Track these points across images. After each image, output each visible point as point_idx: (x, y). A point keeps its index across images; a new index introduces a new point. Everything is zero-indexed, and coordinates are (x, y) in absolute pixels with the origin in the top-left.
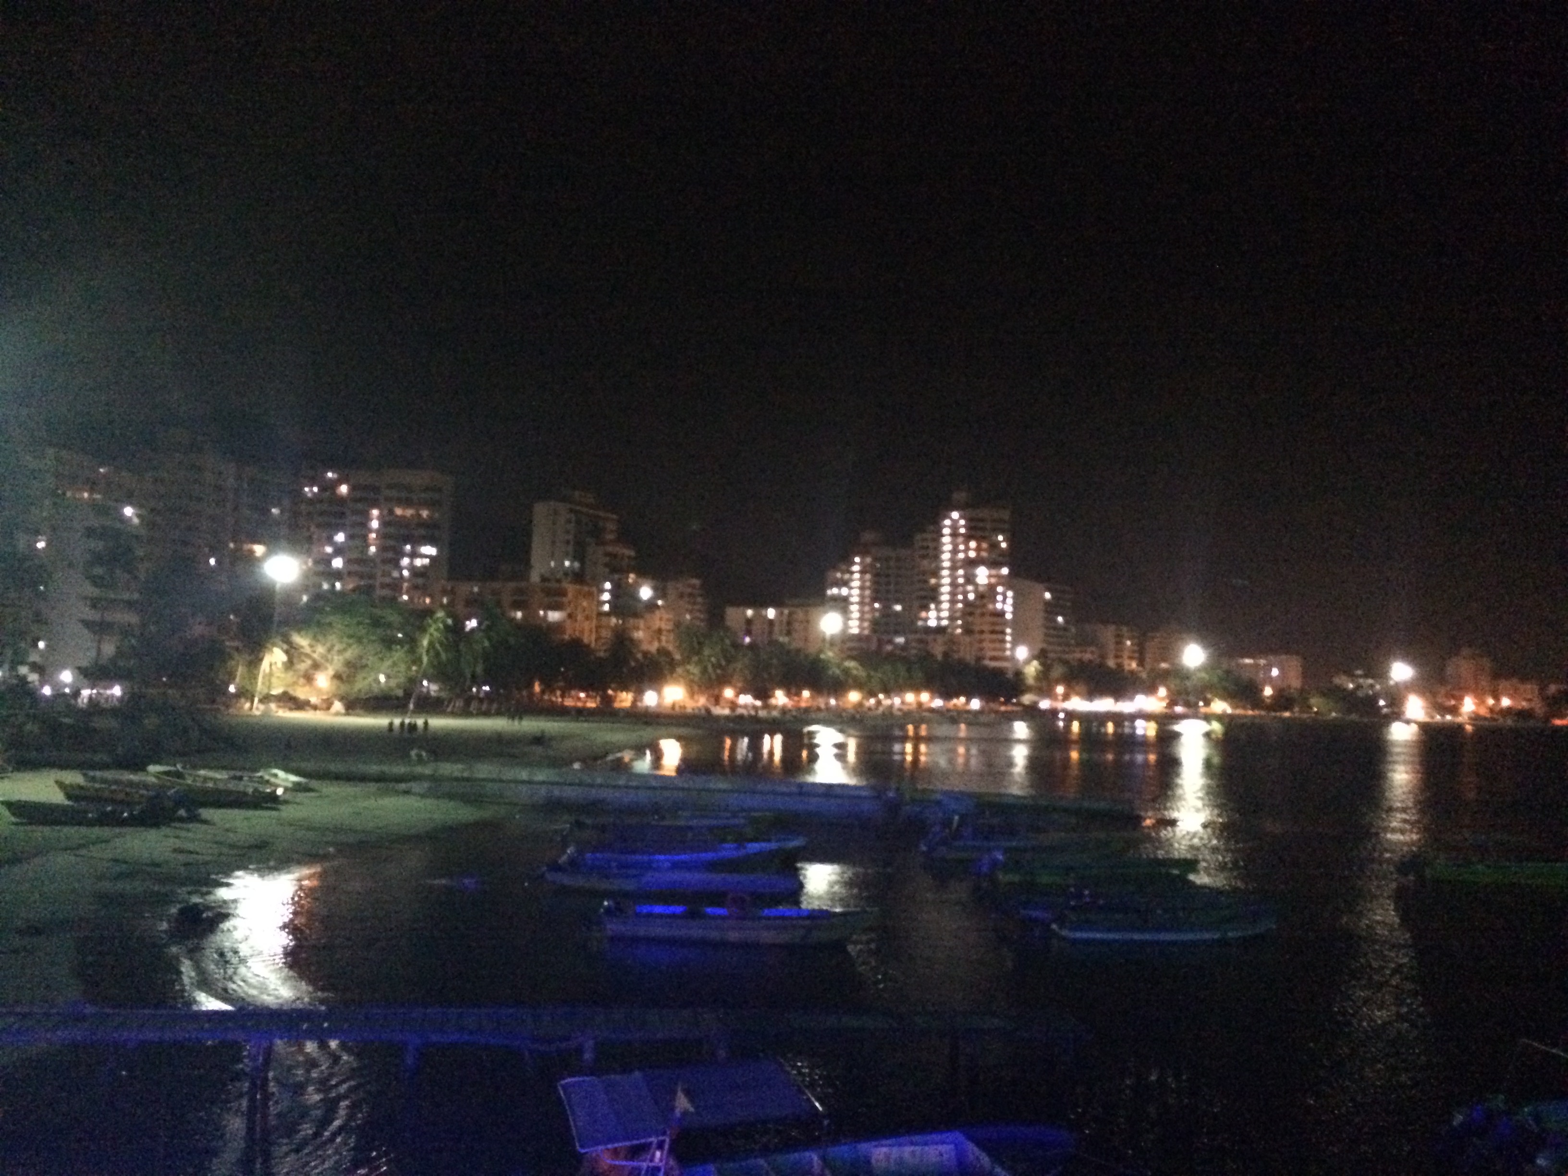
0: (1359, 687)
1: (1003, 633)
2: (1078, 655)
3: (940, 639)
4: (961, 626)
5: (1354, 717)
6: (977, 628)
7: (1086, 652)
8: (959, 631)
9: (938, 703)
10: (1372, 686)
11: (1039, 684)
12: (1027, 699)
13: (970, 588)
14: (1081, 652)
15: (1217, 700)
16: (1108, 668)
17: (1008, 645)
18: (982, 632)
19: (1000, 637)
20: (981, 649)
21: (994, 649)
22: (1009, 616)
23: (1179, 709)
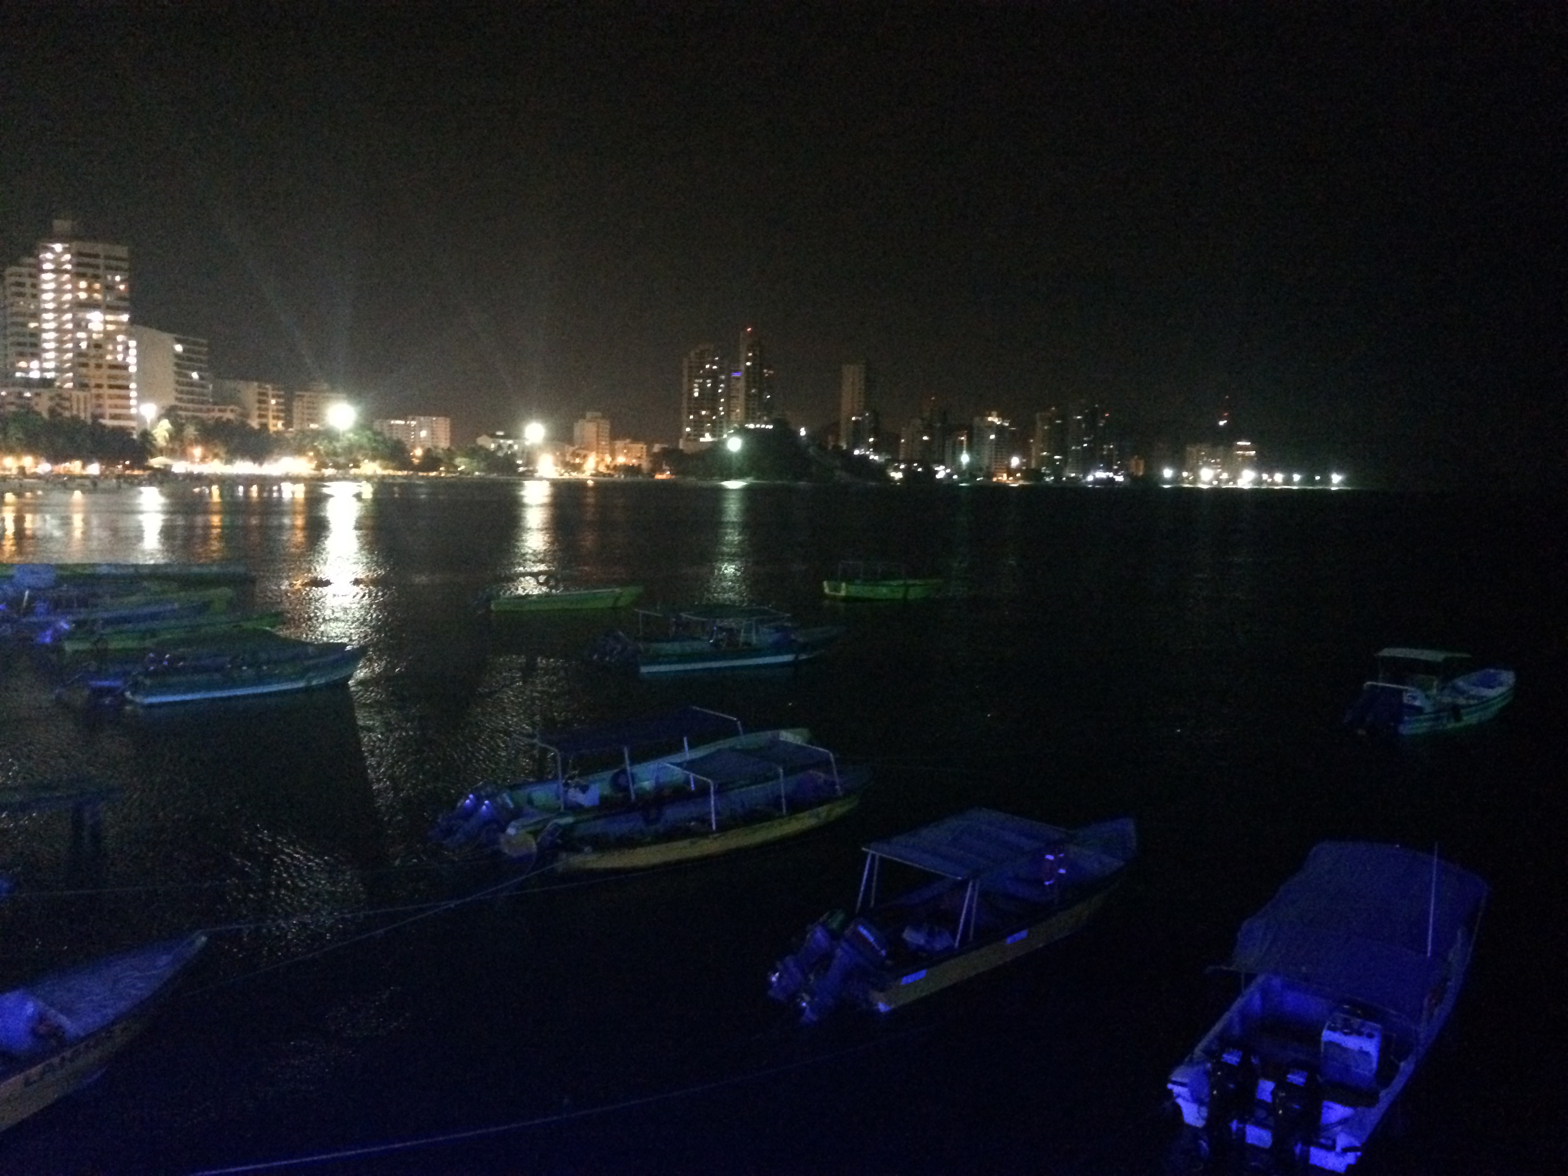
0: (500, 447)
1: (127, 388)
2: (217, 414)
3: (46, 393)
4: (72, 380)
5: (494, 476)
6: (93, 383)
7: (224, 411)
8: (69, 385)
9: (45, 467)
10: (510, 446)
11: (170, 446)
12: (157, 462)
13: (81, 335)
14: (220, 411)
15: (366, 461)
16: (252, 428)
17: (133, 402)
18: (99, 386)
19: (122, 392)
20: (100, 406)
21: (116, 407)
22: (133, 369)
23: (329, 472)
